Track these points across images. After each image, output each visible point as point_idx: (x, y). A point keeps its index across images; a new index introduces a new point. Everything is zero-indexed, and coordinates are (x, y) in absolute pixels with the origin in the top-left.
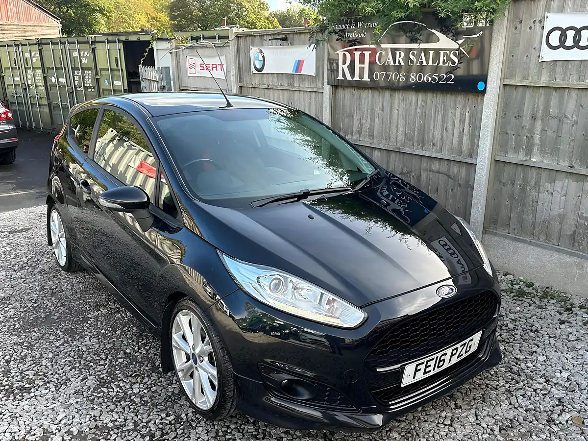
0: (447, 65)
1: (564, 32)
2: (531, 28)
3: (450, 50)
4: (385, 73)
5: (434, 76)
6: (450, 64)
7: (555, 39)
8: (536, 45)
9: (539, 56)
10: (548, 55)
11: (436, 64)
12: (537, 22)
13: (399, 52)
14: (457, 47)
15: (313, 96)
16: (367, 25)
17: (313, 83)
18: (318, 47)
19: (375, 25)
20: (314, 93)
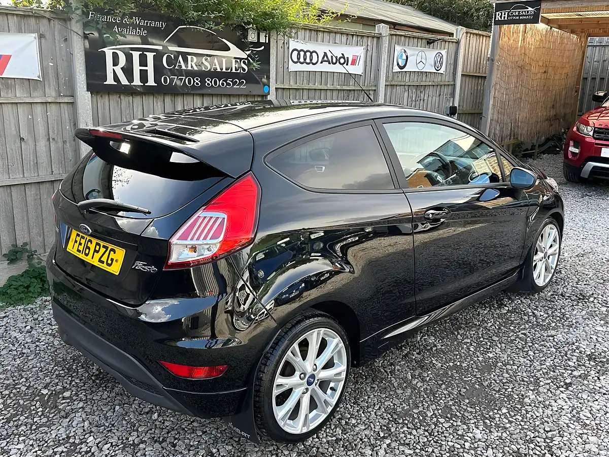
0: (239, 71)
1: (299, 52)
2: (282, 47)
3: (241, 59)
4: (176, 77)
5: (228, 82)
6: (242, 71)
7: (295, 56)
8: (286, 59)
9: (288, 68)
10: (293, 67)
11: (229, 71)
12: (285, 44)
13: (190, 56)
14: (246, 57)
15: (38, 109)
16: (147, 23)
17: (35, 89)
18: (43, 40)
19: (159, 24)
20: (39, 105)
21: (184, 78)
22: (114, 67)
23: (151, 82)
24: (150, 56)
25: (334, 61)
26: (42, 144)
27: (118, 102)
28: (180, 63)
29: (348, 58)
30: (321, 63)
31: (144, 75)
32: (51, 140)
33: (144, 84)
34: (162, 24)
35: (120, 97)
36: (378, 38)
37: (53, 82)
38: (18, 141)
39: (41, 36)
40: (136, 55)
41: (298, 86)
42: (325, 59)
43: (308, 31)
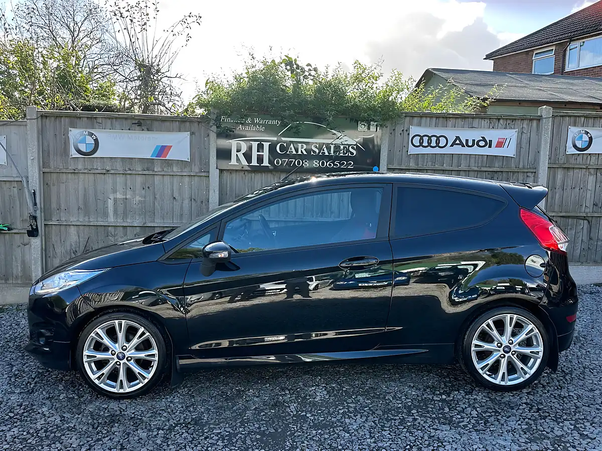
0: (347, 155)
1: (422, 138)
2: (401, 134)
4: (287, 160)
5: (335, 163)
7: (416, 141)
8: (405, 144)
9: (408, 151)
10: (412, 150)
12: (405, 131)
13: (300, 144)
14: (355, 143)
15: (187, 179)
16: (265, 122)
17: (185, 167)
18: (193, 136)
19: (275, 122)
20: (187, 177)
21: (294, 160)
22: (237, 153)
23: (266, 163)
24: (266, 146)
25: (470, 144)
26: (186, 203)
27: (242, 177)
28: (291, 149)
29: (491, 141)
30: (452, 146)
31: (260, 159)
32: (193, 200)
33: (260, 165)
34: (278, 122)
35: (244, 174)
36: (539, 120)
37: (197, 163)
38: (172, 199)
39: (192, 134)
40: (255, 145)
41: (420, 167)
42: (458, 142)
43: (434, 119)
